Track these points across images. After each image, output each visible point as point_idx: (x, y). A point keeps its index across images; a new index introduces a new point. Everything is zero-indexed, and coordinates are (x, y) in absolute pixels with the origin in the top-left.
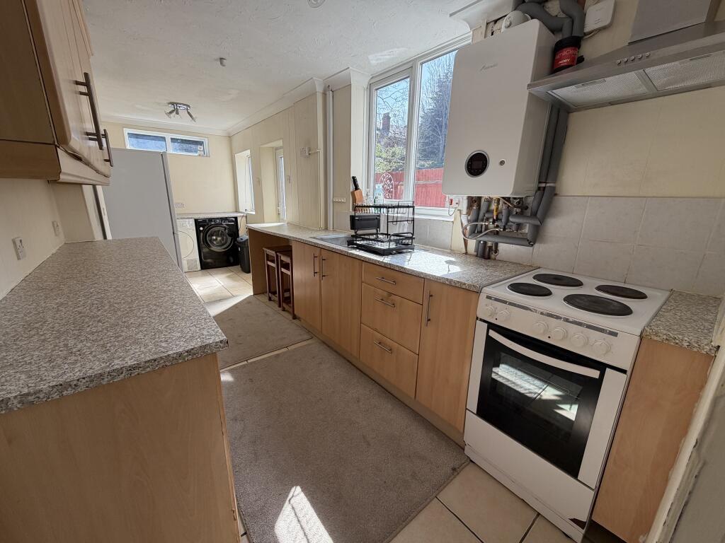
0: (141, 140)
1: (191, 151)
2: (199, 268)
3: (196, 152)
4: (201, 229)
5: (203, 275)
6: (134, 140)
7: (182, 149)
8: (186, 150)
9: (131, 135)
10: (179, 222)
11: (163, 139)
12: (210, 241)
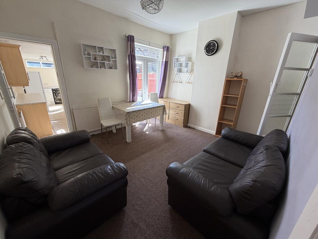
0: (31, 64)
1: (49, 67)
2: (54, 104)
3: (51, 67)
4: (54, 92)
5: (56, 106)
6: (29, 64)
7: (46, 66)
8: (47, 66)
9: (28, 62)
10: (45, 90)
11: (39, 63)
12: (58, 95)
